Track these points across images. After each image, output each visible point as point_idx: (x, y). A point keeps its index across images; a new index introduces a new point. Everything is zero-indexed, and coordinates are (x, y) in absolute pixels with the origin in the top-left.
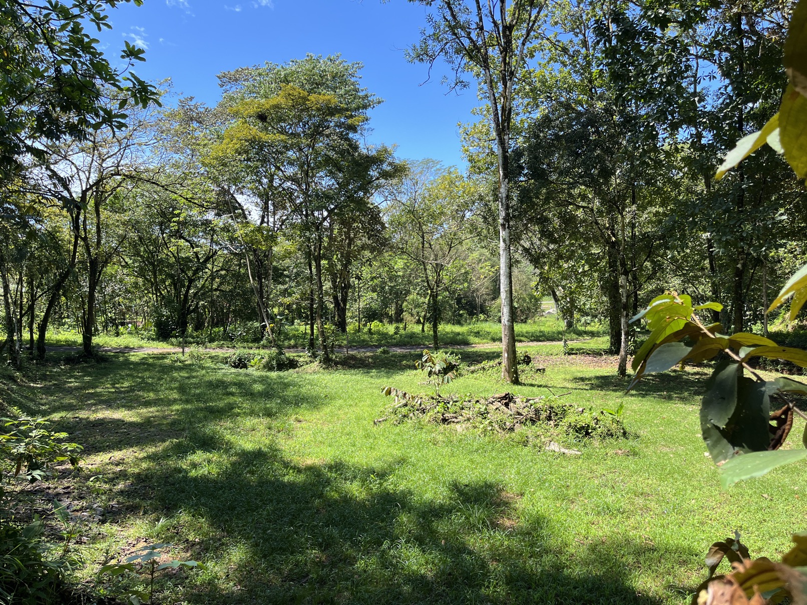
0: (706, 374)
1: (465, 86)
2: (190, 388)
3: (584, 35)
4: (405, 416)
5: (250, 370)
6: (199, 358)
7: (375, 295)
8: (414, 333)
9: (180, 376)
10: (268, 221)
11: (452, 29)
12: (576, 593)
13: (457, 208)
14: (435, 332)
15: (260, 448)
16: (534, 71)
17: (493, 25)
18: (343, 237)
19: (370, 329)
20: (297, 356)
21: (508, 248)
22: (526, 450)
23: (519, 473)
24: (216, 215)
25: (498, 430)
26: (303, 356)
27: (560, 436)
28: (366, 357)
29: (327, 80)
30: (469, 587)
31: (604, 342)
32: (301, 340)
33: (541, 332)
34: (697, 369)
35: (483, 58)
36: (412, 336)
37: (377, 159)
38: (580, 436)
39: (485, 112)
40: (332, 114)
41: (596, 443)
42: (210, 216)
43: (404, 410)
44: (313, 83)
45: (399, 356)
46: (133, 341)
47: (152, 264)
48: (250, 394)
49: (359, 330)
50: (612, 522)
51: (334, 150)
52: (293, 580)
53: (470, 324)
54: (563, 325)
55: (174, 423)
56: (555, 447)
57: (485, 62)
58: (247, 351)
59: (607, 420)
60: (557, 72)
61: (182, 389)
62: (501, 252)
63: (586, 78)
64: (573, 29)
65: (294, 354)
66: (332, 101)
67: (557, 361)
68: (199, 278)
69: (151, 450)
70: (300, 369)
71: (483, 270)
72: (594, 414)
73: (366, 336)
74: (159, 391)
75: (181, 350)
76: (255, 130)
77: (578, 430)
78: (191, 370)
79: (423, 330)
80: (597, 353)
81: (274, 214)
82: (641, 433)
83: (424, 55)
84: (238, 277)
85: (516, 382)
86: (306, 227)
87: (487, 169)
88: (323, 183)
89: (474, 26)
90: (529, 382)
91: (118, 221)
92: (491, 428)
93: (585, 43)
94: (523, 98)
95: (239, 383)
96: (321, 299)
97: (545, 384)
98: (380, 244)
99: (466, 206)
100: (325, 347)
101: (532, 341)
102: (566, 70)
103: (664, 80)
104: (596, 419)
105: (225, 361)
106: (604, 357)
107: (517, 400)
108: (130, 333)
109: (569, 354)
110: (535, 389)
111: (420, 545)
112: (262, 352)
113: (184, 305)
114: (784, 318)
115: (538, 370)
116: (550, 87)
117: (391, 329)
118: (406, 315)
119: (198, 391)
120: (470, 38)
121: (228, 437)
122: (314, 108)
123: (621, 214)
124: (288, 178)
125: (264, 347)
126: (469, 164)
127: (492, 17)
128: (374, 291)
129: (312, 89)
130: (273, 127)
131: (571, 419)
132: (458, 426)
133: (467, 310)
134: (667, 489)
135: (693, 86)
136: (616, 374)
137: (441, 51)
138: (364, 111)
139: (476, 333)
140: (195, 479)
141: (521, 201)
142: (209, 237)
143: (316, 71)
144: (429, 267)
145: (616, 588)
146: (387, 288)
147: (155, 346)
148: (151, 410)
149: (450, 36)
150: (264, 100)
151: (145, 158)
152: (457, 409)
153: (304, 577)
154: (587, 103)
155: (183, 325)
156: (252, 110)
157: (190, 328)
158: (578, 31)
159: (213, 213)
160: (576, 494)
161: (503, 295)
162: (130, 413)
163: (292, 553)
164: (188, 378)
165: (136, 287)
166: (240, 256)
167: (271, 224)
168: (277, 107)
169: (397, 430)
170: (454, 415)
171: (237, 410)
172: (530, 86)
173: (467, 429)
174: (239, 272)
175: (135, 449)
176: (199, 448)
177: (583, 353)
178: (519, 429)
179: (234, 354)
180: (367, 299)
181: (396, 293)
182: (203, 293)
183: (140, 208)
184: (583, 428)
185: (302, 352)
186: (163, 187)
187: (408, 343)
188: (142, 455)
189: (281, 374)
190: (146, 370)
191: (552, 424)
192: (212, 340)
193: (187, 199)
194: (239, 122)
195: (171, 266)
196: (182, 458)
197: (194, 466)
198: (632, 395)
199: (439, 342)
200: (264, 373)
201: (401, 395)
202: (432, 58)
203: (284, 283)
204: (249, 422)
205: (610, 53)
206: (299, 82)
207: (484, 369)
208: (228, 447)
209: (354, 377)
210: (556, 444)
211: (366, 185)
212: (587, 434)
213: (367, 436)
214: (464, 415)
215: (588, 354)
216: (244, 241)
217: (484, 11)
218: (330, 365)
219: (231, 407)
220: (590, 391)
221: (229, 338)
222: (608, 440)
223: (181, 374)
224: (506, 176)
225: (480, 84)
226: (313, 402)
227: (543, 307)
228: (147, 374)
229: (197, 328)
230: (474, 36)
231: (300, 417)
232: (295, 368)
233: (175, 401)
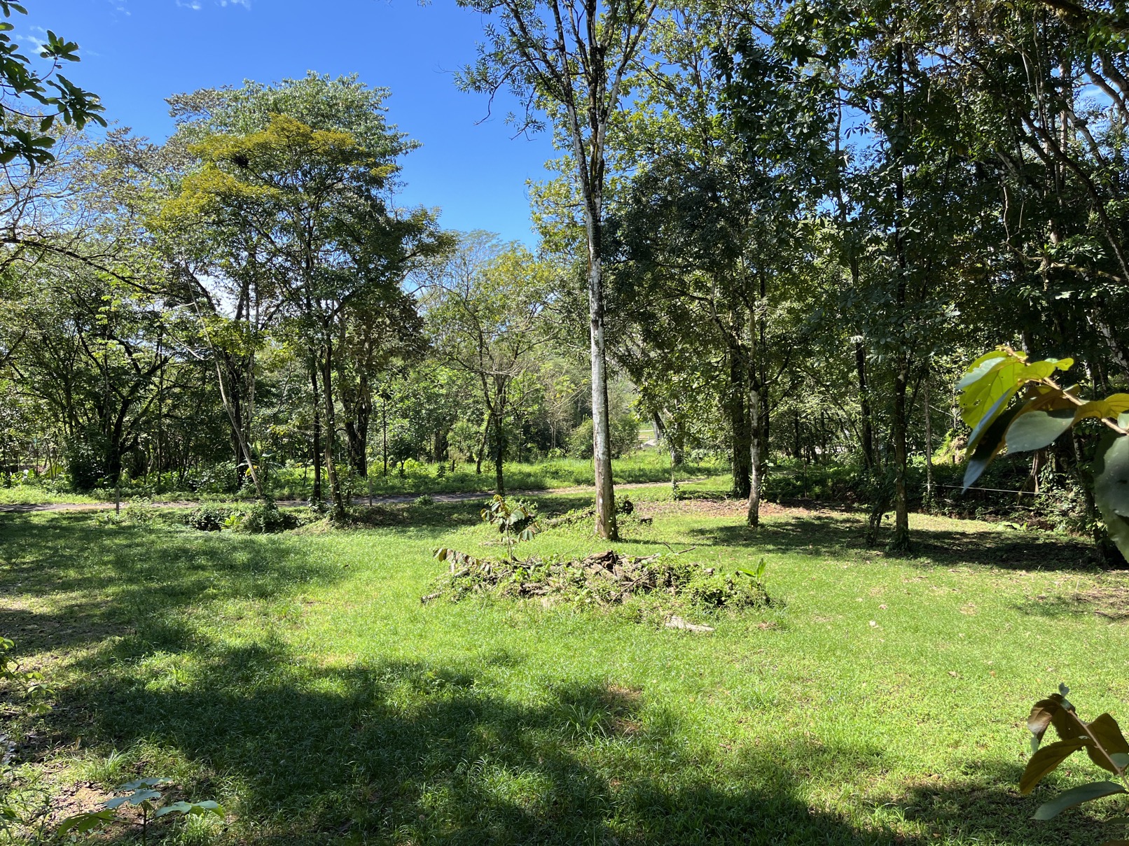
0: (858, 521)
1: (539, 128)
2: (133, 561)
3: (695, 68)
4: (466, 589)
5: (226, 533)
6: (143, 517)
7: (406, 422)
8: (466, 475)
9: (116, 545)
10: (248, 314)
11: (522, 46)
12: (731, 814)
13: (525, 299)
14: (499, 471)
15: (255, 644)
16: (629, 113)
17: (577, 45)
18: (363, 337)
19: (402, 471)
20: (295, 511)
21: (602, 354)
22: (639, 628)
23: (633, 660)
24: (165, 304)
25: (600, 602)
26: (305, 511)
27: (684, 607)
28: (398, 510)
29: (338, 111)
30: (586, 819)
31: (726, 482)
32: (300, 488)
33: (640, 470)
34: (846, 515)
35: (564, 89)
36: (464, 479)
37: (413, 226)
38: (711, 605)
39: (563, 167)
40: (347, 161)
41: (732, 615)
42: (157, 305)
43: (466, 581)
44: (317, 115)
45: (447, 508)
46: (34, 494)
47: (64, 378)
48: (230, 568)
49: (385, 472)
50: (765, 718)
51: (350, 212)
52: (327, 829)
53: (542, 462)
54: (668, 460)
55: (111, 614)
56: (678, 622)
57: (567, 96)
58: (218, 505)
59: (744, 583)
60: (661, 116)
61: (120, 563)
62: (593, 359)
63: (699, 125)
64: (680, 60)
65: (291, 509)
66: (348, 142)
67: (665, 509)
68: (139, 398)
69: (82, 654)
70: (301, 530)
71: (559, 387)
72: (728, 575)
73: (397, 482)
74: (83, 567)
75: (115, 506)
76: (231, 179)
77: (708, 598)
78: (132, 534)
79: (479, 471)
80: (716, 497)
81: (258, 304)
82: (790, 600)
83: (481, 82)
84: (199, 395)
85: (614, 537)
86: (307, 322)
87: (567, 245)
88: (331, 259)
89: (551, 45)
90: (632, 538)
91: (10, 311)
92: (589, 600)
93: (696, 79)
94: (615, 150)
95: (211, 552)
96: (331, 427)
97: (652, 539)
98: (418, 349)
99: (537, 296)
100: (338, 497)
101: (629, 482)
102: (672, 114)
103: (805, 131)
104: (731, 582)
105: (185, 520)
106: (727, 501)
107: (623, 560)
108: (26, 483)
109: (681, 498)
110: (640, 546)
111: (510, 766)
112: (242, 505)
113: (115, 440)
114: (949, 447)
115: (643, 520)
116: (651, 135)
117: (432, 470)
118: (452, 450)
119: (146, 566)
120: (547, 62)
121: (203, 630)
122: (319, 151)
123: (751, 308)
124: (279, 251)
125: (244, 499)
126: (541, 238)
127: (577, 35)
128: (404, 416)
129: (316, 123)
130: (257, 177)
131: (698, 583)
132: (544, 600)
133: (538, 442)
134: (829, 670)
135: (834, 142)
136: (745, 523)
137: (507, 77)
138: (393, 158)
139: (553, 473)
140: (157, 693)
141: (619, 290)
142: (155, 337)
143: (321, 97)
144: (490, 380)
145: (783, 805)
146: (424, 411)
147: (71, 501)
148: (74, 595)
149: (518, 57)
150: (243, 135)
151: (57, 216)
152: (542, 575)
153: (343, 824)
154: (699, 159)
155: (113, 468)
156: (227, 149)
157: (124, 474)
158: (687, 62)
159: (161, 302)
160: (713, 684)
161: (596, 419)
162: (40, 600)
163: (321, 791)
164: (129, 546)
165: (37, 412)
166: (205, 365)
167: (252, 319)
168: (264, 146)
169: (456, 609)
170: (538, 585)
171: (211, 591)
172: (624, 132)
173: (557, 603)
174: (203, 390)
175: (55, 653)
176: (158, 647)
177: (699, 497)
178: (628, 600)
179: (199, 510)
180: (394, 428)
181: (437, 419)
182: (148, 421)
183: (45, 292)
184: (713, 595)
185: (302, 504)
186: (84, 259)
187: (459, 489)
188: (68, 661)
189: (272, 536)
190: (59, 537)
191: (673, 592)
192: (160, 491)
193: (123, 278)
194: (205, 167)
195: (92, 380)
196: (133, 663)
197: (155, 675)
198: (769, 551)
199: (504, 486)
200: (245, 536)
201: (460, 558)
202: (493, 86)
203: (272, 405)
204: (231, 607)
205: (733, 91)
206: (297, 112)
207: (569, 521)
208: (204, 647)
209: (384, 538)
210: (680, 618)
211: (397, 264)
212: (720, 603)
213: (414, 620)
214: (552, 583)
215: (705, 498)
216: (212, 342)
217: (566, 26)
218: (346, 522)
219: (201, 586)
220: (714, 547)
221: (189, 487)
222: (748, 610)
223: (117, 541)
224: (597, 254)
225: (556, 127)
226: (328, 575)
227: (640, 437)
228: (61, 542)
229: (134, 475)
230: (550, 57)
231: (310, 597)
232: (292, 529)
233: (110, 581)
